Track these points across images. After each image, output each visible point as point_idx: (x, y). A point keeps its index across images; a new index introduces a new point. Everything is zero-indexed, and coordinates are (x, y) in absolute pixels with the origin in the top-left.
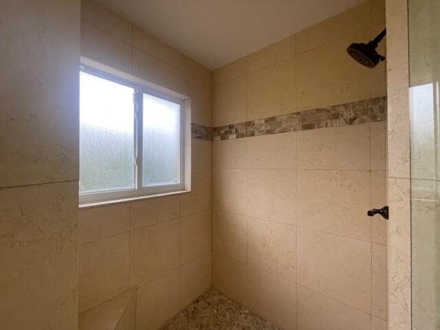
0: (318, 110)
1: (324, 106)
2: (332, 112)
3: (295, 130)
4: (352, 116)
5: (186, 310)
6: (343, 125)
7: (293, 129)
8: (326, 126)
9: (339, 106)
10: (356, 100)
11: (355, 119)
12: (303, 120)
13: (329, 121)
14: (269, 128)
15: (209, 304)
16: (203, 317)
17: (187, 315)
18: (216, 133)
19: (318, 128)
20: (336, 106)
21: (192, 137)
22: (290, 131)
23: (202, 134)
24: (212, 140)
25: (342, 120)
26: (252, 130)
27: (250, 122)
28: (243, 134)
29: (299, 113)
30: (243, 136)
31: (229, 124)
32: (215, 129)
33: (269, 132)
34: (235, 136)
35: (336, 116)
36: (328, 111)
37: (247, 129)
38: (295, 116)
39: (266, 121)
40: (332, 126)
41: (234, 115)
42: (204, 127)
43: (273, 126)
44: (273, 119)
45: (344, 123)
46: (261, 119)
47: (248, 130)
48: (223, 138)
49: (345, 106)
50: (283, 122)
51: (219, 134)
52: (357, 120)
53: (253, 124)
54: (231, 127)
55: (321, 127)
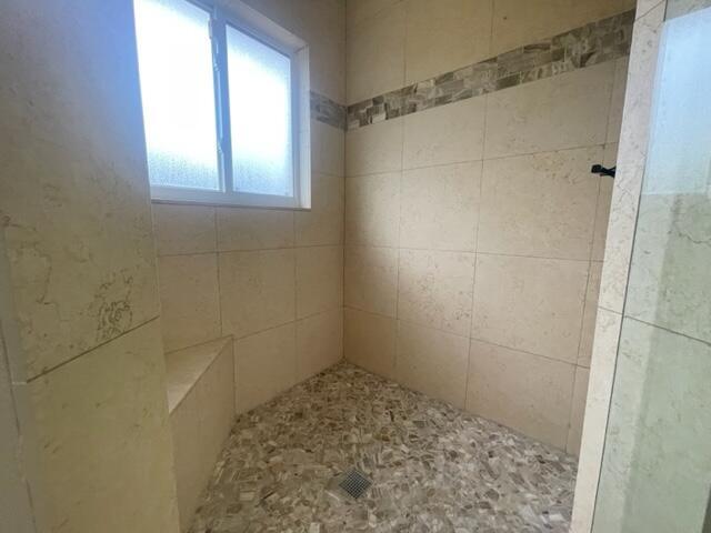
0: (528, 49)
1: (540, 40)
2: (553, 48)
3: (485, 91)
4: (585, 52)
5: (306, 385)
6: (568, 70)
7: (481, 90)
8: (539, 77)
9: (566, 34)
10: (595, 19)
11: (590, 55)
12: (501, 70)
13: (544, 67)
14: (441, 94)
15: (339, 377)
16: (331, 391)
17: (308, 388)
18: (352, 114)
19: (523, 82)
20: (559, 37)
21: (312, 117)
22: (477, 94)
23: (328, 114)
24: (346, 129)
25: (567, 61)
26: (413, 100)
27: (411, 88)
28: (397, 111)
29: (494, 60)
30: (396, 114)
31: (374, 96)
32: (350, 109)
33: (442, 101)
34: (384, 116)
35: (558, 56)
36: (546, 47)
37: (404, 100)
38: (488, 65)
39: (437, 82)
40: (549, 75)
41: (383, 79)
42: (331, 102)
43: (449, 89)
44: (449, 76)
45: (571, 66)
46: (428, 81)
47: (407, 102)
48: (364, 123)
49: (577, 33)
50: (466, 80)
51: (357, 116)
52: (594, 57)
53: (415, 91)
54: (376, 101)
55: (530, 80)
